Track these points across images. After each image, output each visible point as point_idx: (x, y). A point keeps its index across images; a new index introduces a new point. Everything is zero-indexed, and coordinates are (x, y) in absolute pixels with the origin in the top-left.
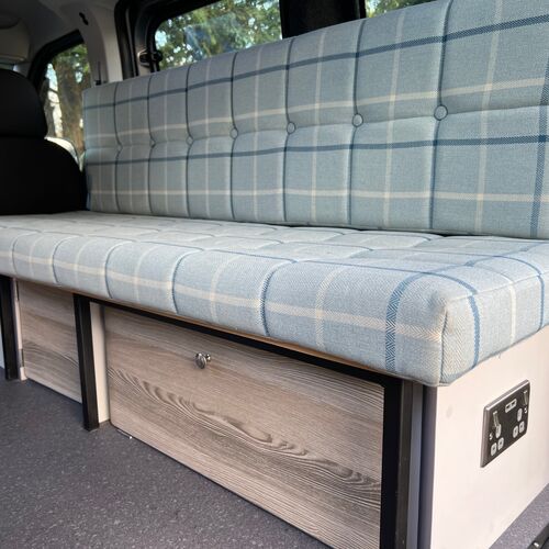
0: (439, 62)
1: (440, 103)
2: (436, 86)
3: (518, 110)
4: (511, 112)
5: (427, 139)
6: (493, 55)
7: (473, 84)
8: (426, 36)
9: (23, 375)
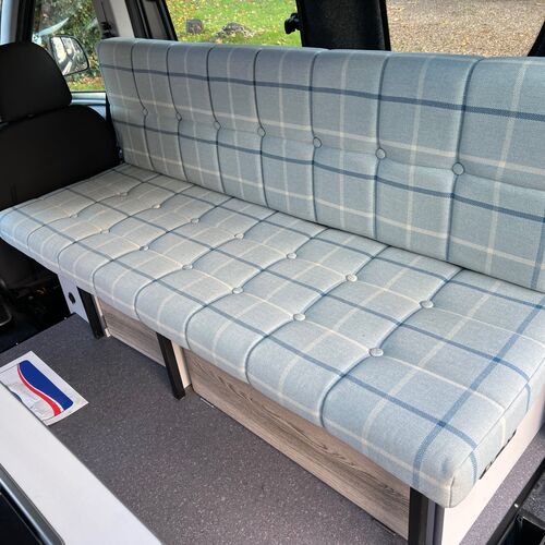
0: (458, 128)
1: (458, 162)
2: (455, 147)
3: (528, 190)
4: (521, 191)
5: (444, 191)
6: (508, 138)
7: (488, 157)
8: (445, 101)
9: (108, 333)
